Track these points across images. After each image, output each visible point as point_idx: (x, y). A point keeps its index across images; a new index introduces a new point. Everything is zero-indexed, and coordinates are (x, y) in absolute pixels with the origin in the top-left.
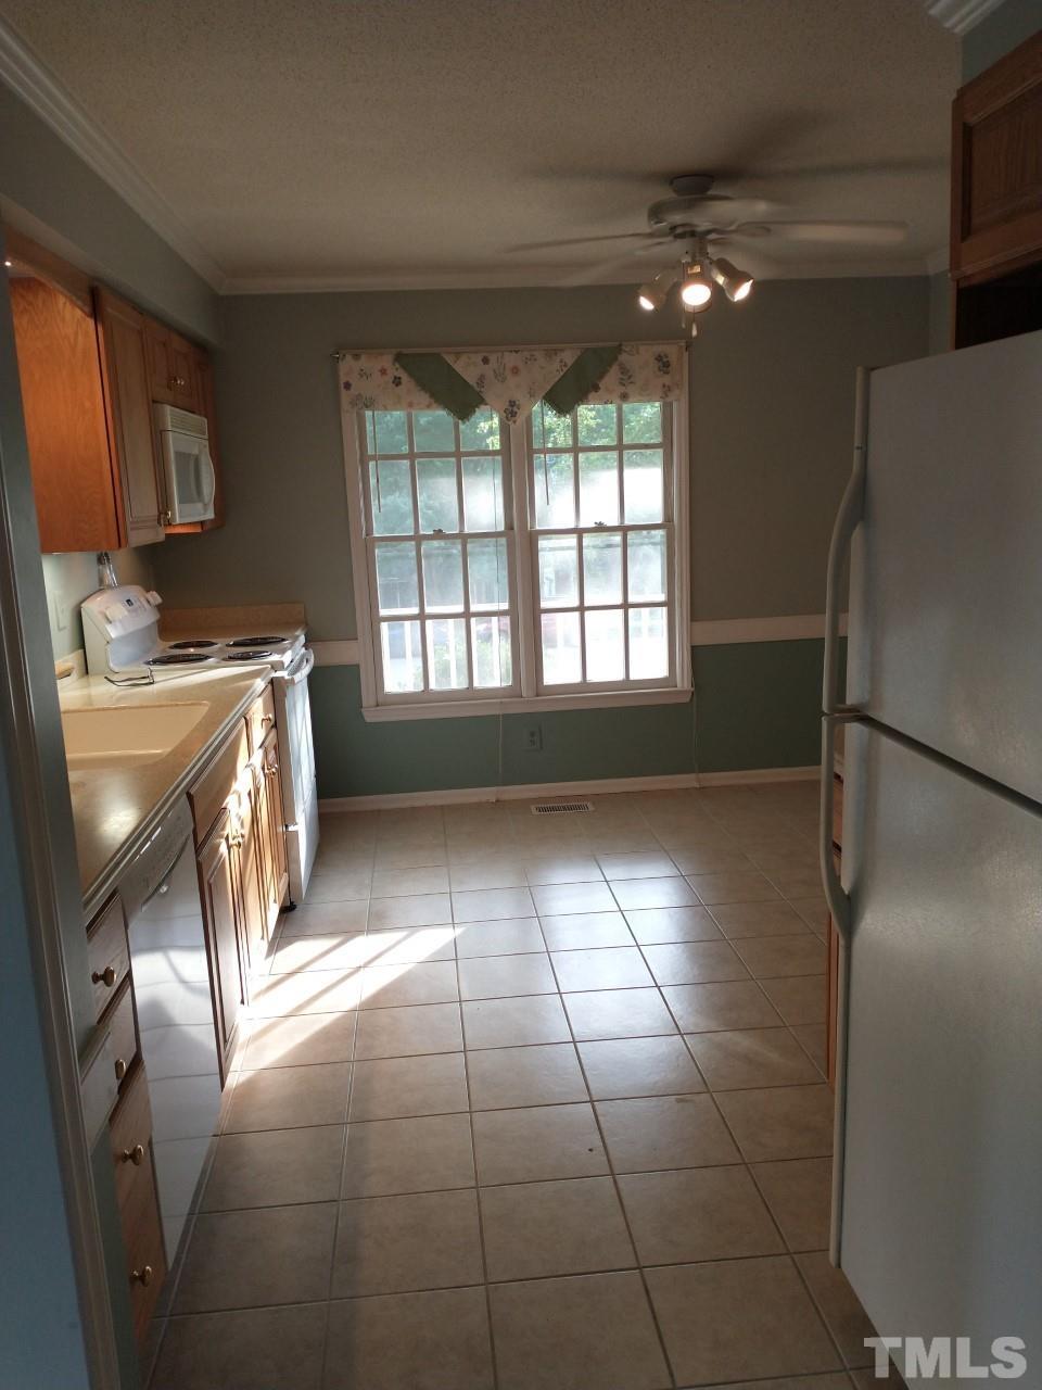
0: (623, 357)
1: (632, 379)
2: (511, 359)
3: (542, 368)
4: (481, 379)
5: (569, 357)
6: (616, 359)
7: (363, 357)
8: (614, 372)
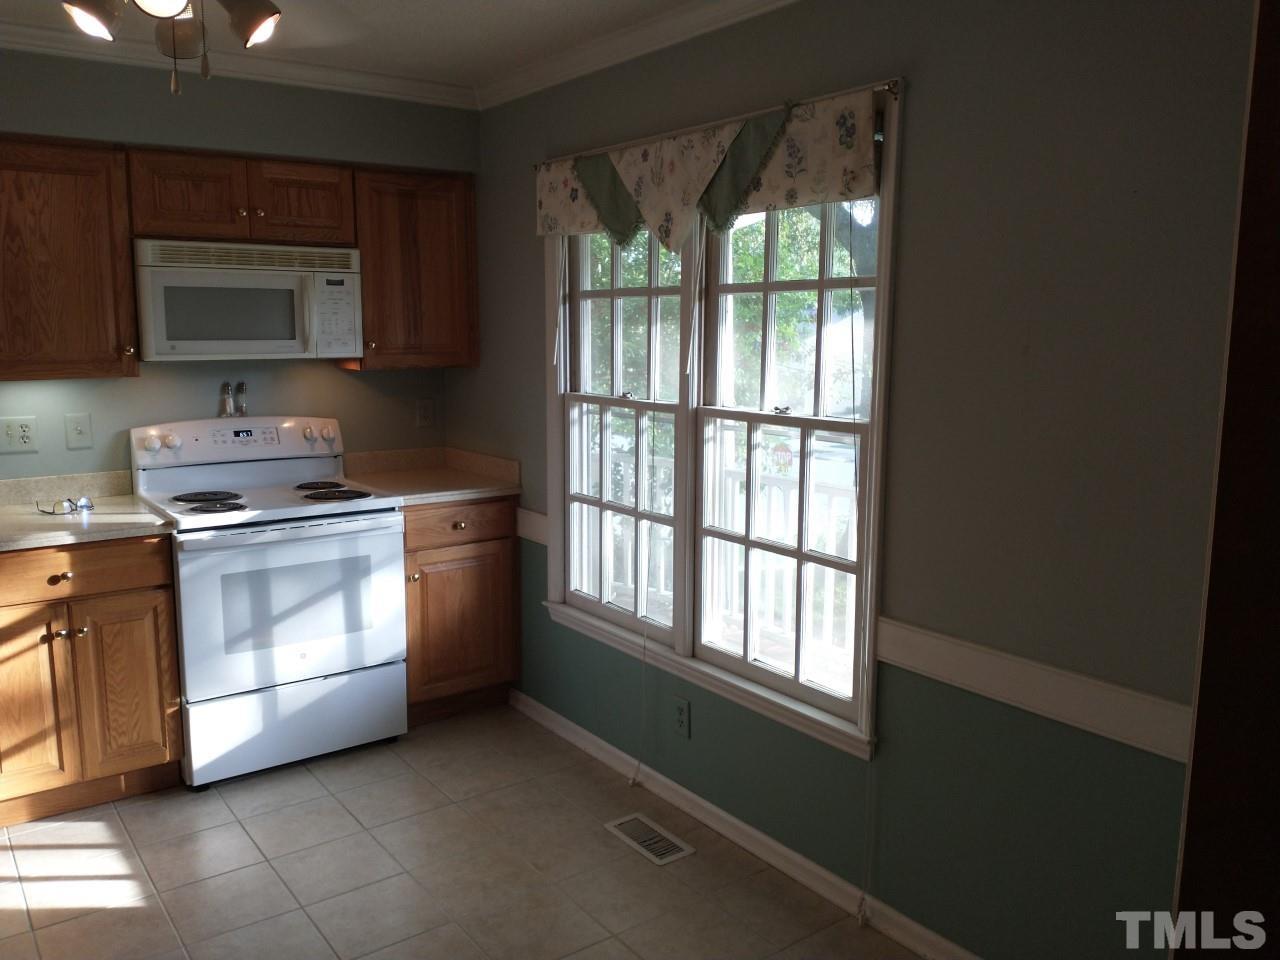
0: (794, 127)
1: (803, 166)
2: (669, 149)
3: (698, 158)
4: (640, 182)
5: (726, 136)
6: (783, 130)
7: (553, 166)
8: (780, 155)
